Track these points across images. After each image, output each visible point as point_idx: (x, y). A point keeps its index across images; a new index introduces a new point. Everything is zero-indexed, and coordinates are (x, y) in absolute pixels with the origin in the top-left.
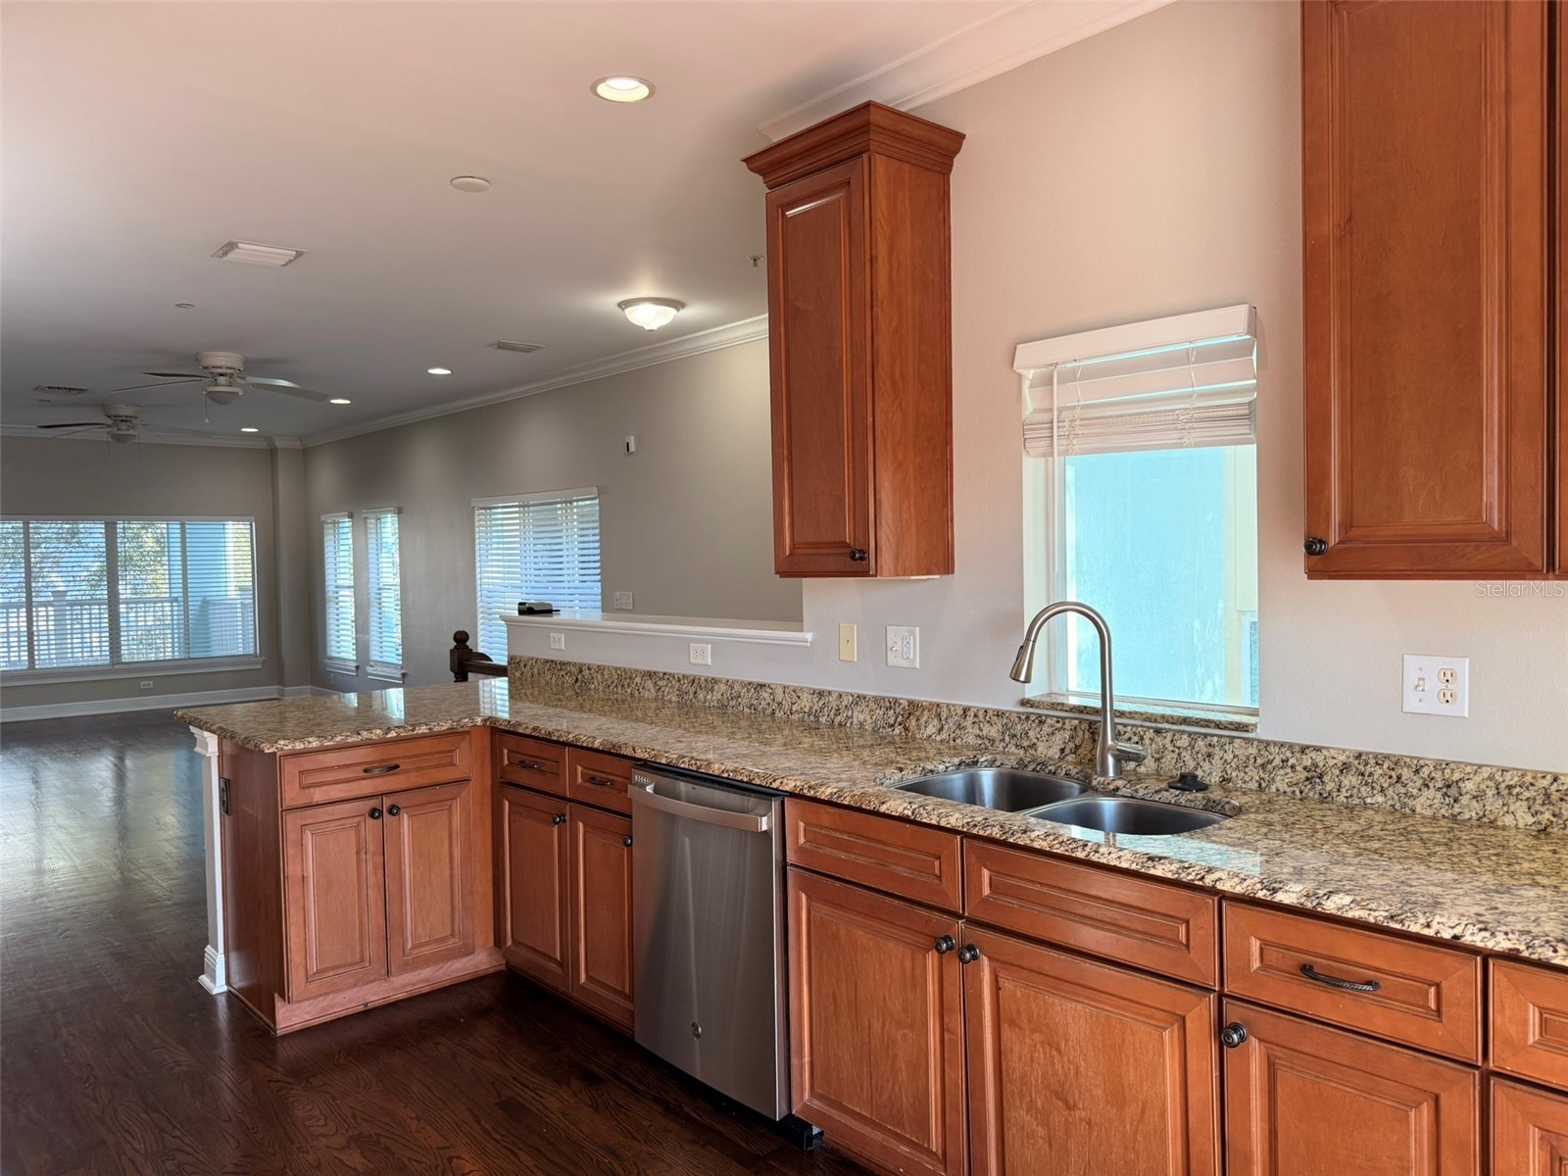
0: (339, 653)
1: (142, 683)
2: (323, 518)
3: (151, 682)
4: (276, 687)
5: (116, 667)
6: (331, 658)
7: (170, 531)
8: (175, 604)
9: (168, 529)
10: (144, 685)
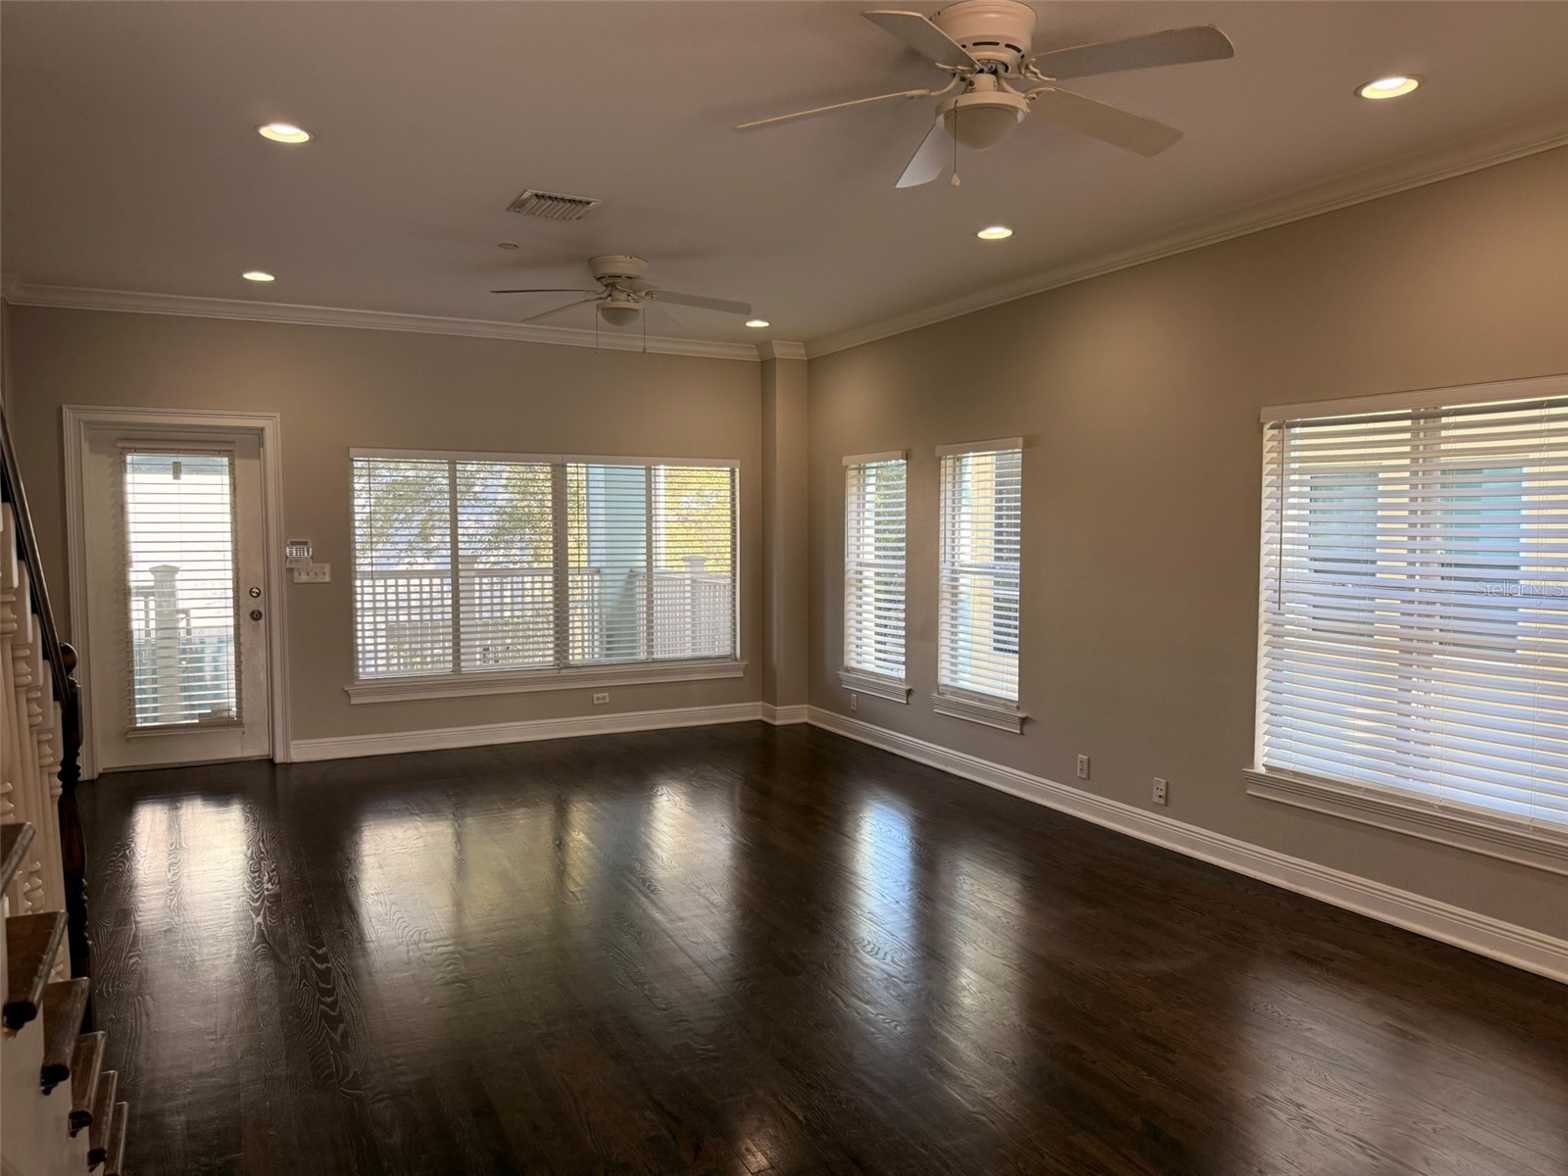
0: (858, 662)
1: (595, 696)
2: (846, 460)
3: (607, 694)
4: (761, 703)
5: (564, 672)
6: (848, 670)
7: (591, 477)
8: (596, 578)
9: (587, 474)
10: (598, 699)
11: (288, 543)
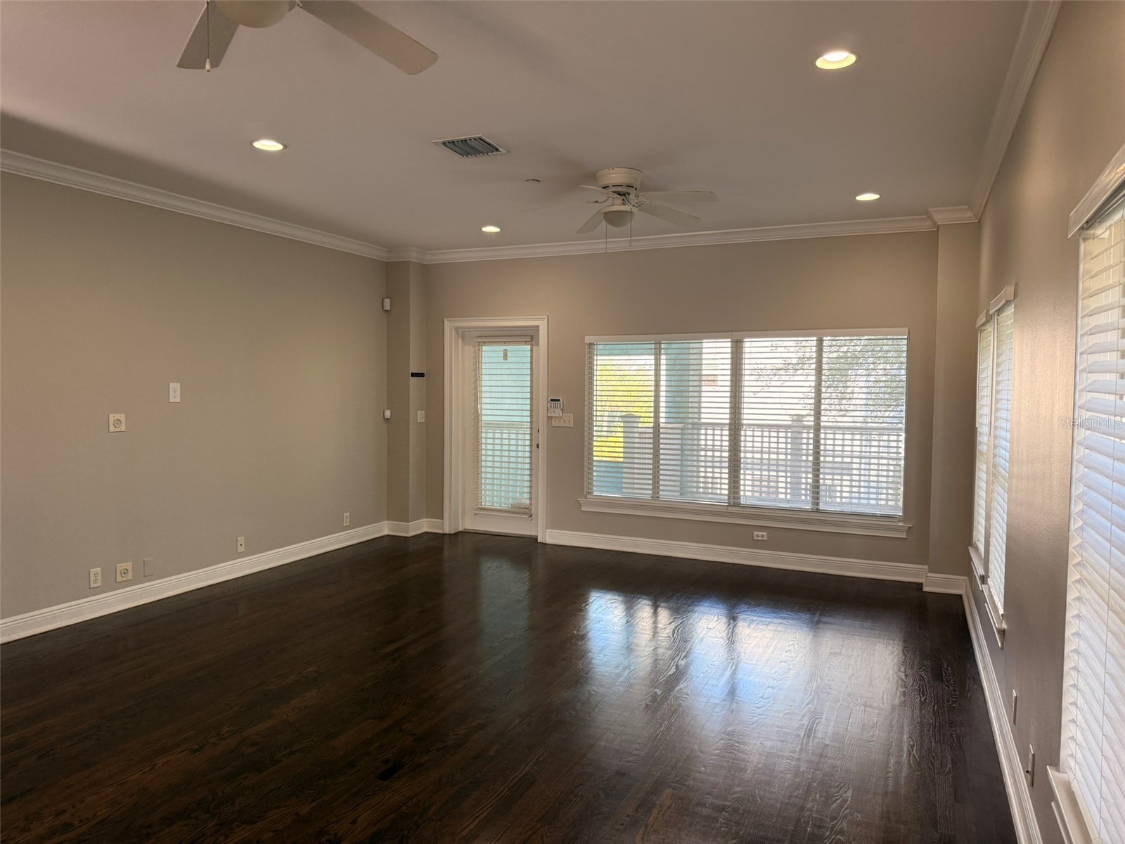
1: (755, 533)
3: (766, 533)
5: (736, 510)
10: (758, 536)
11: (549, 400)
